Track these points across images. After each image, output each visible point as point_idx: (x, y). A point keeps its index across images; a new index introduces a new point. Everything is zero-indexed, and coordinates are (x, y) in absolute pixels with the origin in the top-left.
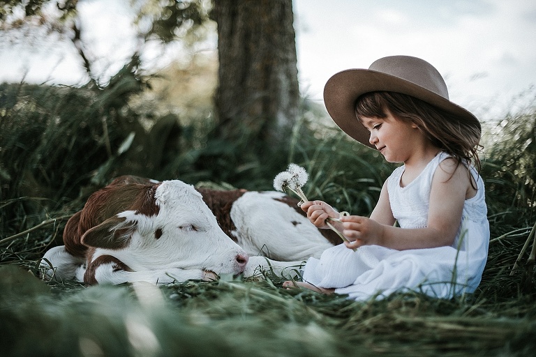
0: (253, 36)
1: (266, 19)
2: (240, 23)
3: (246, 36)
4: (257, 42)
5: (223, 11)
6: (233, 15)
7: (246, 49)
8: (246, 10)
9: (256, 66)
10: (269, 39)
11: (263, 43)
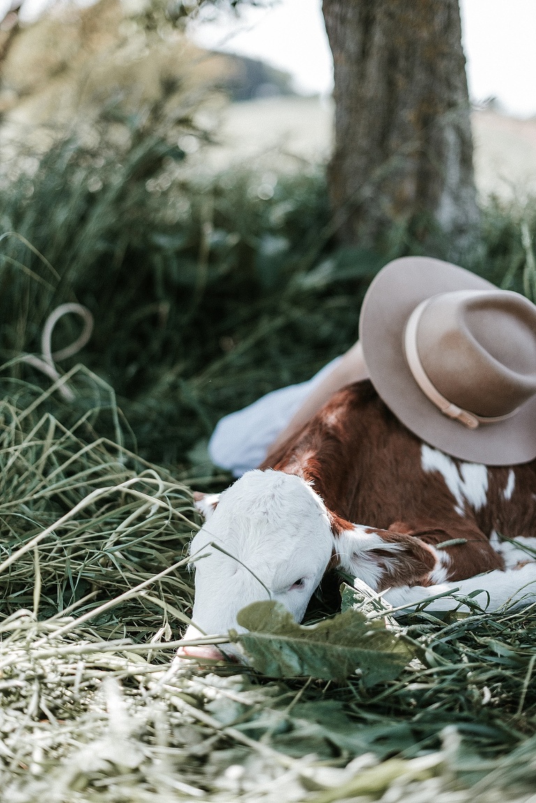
0: (402, 63)
1: (425, 34)
2: (378, 38)
3: (391, 61)
4: (409, 75)
5: (349, 15)
6: (367, 23)
7: (391, 84)
8: (391, 15)
9: (408, 115)
10: (431, 69)
11: (420, 76)
